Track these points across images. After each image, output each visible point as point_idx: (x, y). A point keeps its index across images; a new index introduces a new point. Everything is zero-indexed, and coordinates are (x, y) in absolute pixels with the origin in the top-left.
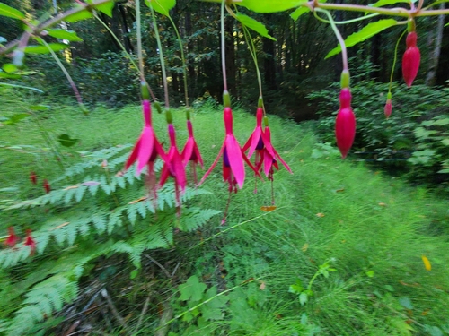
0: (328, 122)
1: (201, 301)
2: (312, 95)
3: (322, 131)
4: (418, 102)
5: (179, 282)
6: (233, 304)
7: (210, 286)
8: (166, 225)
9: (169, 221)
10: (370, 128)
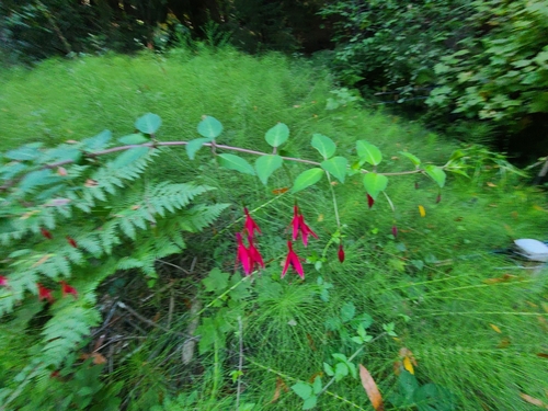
0: (344, 54)
1: (227, 288)
2: (326, 11)
3: (338, 67)
4: (448, 18)
5: (199, 276)
6: (259, 283)
7: (233, 272)
8: (172, 229)
9: (173, 226)
10: (392, 59)
